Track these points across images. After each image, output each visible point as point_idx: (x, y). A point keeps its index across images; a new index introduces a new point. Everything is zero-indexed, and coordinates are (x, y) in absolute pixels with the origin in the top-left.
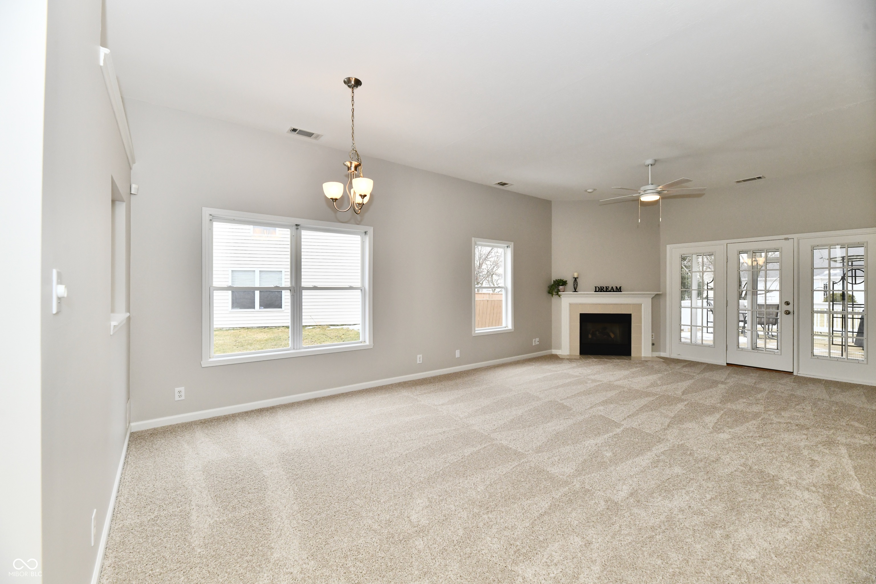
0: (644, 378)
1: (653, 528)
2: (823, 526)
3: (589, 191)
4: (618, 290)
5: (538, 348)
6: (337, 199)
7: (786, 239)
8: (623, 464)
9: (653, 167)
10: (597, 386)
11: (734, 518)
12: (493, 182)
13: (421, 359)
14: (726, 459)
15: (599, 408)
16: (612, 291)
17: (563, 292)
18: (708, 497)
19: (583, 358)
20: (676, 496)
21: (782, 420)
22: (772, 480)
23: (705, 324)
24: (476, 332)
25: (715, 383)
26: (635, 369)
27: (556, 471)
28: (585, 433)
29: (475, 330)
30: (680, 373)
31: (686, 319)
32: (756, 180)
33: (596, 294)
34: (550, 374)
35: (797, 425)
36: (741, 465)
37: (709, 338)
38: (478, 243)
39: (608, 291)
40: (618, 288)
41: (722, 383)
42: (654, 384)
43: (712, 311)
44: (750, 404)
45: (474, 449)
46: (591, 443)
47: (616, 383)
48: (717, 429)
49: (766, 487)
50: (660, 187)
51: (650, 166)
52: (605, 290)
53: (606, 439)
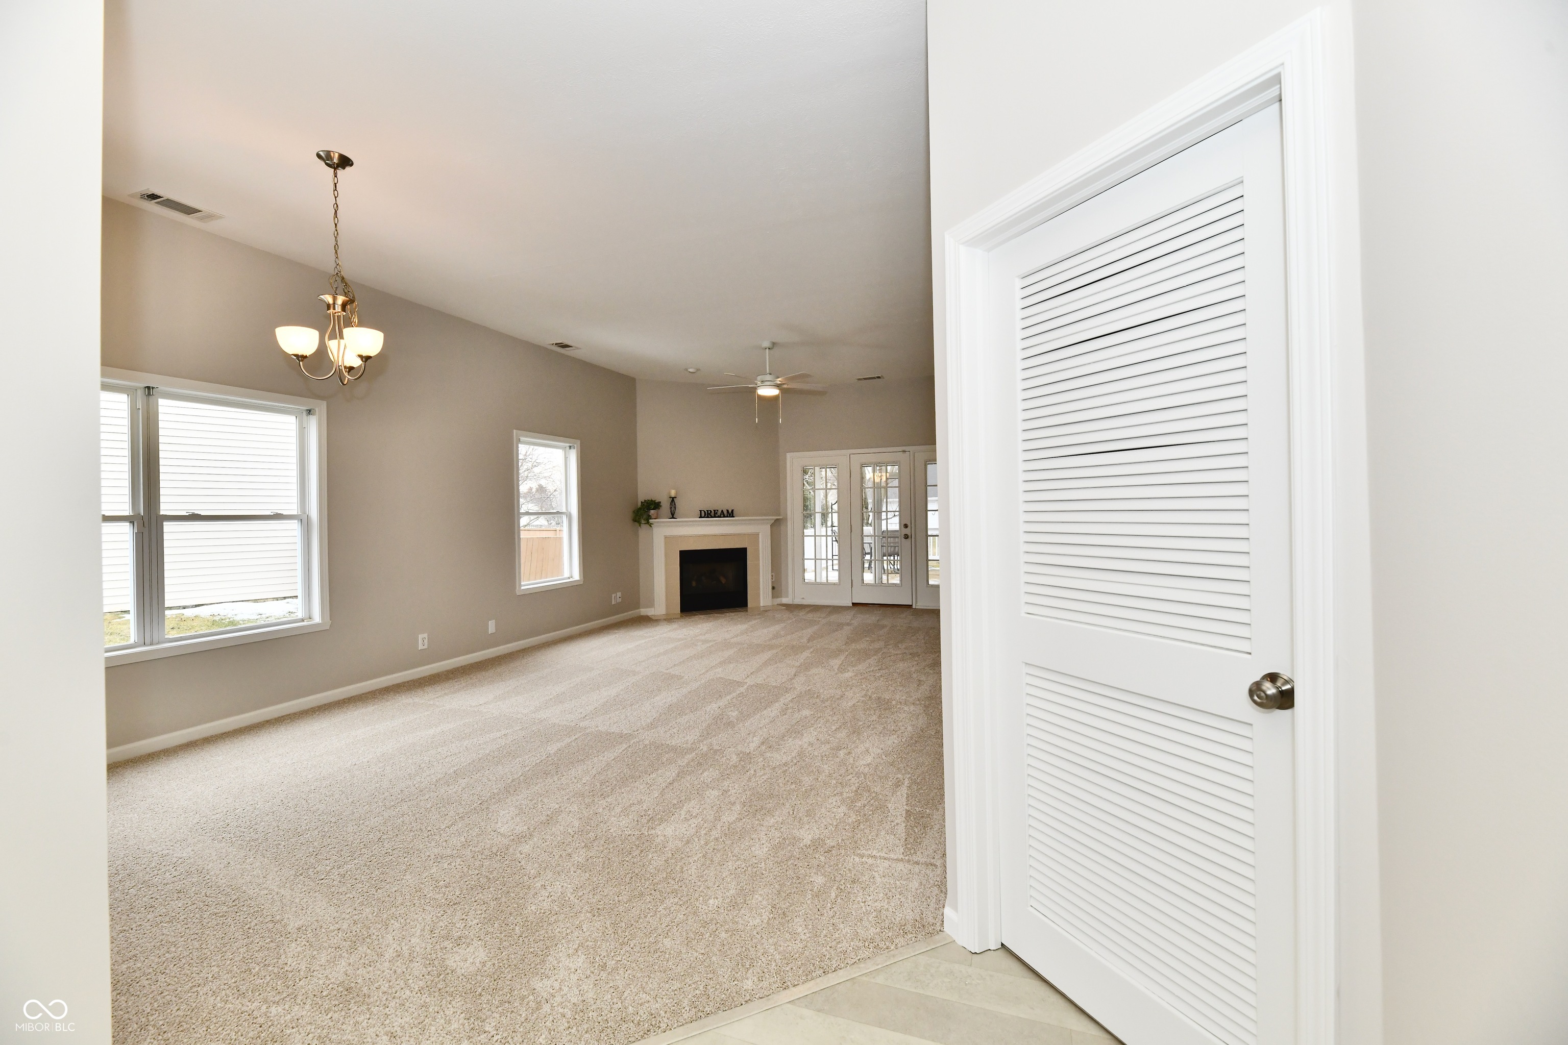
0: (765, 631)
1: (785, 764)
2: (921, 727)
3: (691, 370)
4: (730, 515)
5: (618, 609)
6: (306, 357)
7: (904, 451)
8: (751, 719)
9: (772, 351)
10: (710, 647)
11: (855, 739)
12: (549, 340)
13: (426, 641)
14: (849, 694)
15: (717, 670)
16: (722, 516)
17: (655, 519)
18: (834, 728)
19: (686, 616)
20: (805, 735)
21: (899, 652)
22: (887, 703)
23: (830, 557)
24: (523, 588)
25: (840, 626)
26: (754, 622)
27: (678, 742)
28: (705, 698)
29: (520, 585)
30: (805, 620)
31: (809, 552)
32: (875, 380)
33: (701, 521)
34: (643, 641)
35: (911, 654)
36: (862, 697)
37: (834, 577)
38: (522, 439)
39: (717, 516)
40: (730, 511)
41: (848, 624)
42: (777, 636)
43: (837, 541)
44: (873, 642)
45: (561, 744)
46: (713, 707)
47: (732, 640)
48: (842, 669)
49: (881, 710)
50: (780, 379)
51: (767, 349)
52: (713, 515)
53: (730, 700)
